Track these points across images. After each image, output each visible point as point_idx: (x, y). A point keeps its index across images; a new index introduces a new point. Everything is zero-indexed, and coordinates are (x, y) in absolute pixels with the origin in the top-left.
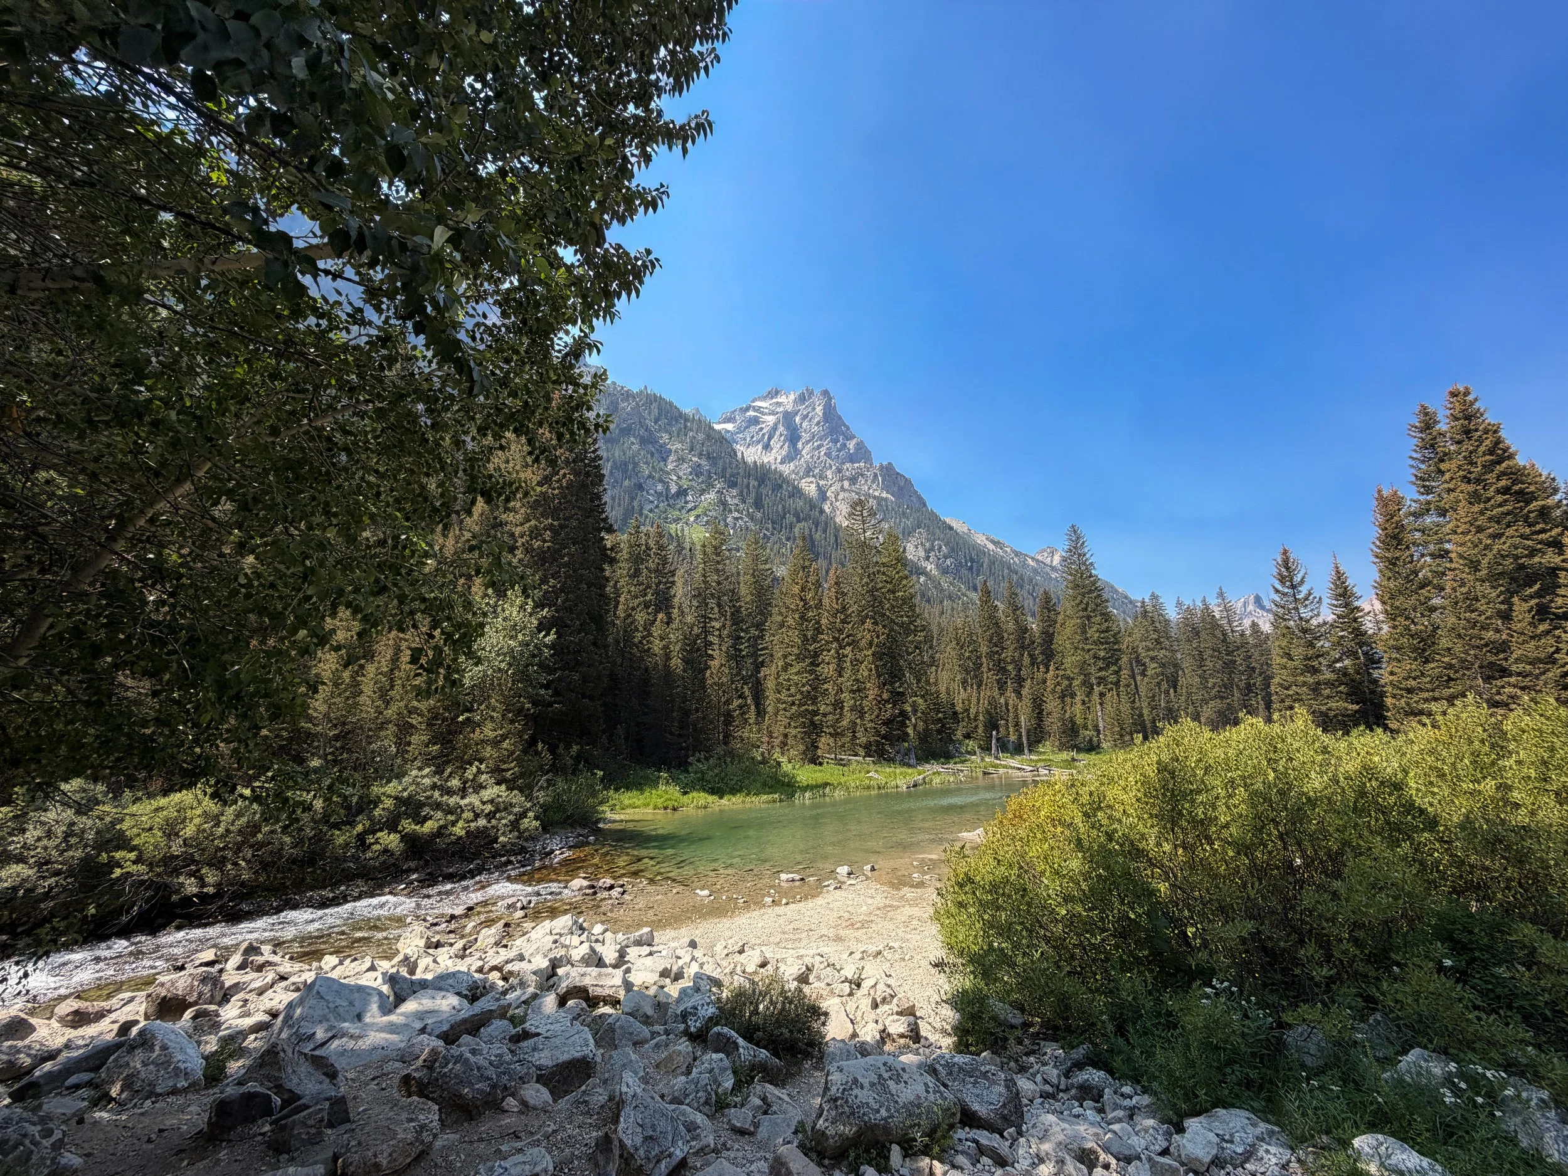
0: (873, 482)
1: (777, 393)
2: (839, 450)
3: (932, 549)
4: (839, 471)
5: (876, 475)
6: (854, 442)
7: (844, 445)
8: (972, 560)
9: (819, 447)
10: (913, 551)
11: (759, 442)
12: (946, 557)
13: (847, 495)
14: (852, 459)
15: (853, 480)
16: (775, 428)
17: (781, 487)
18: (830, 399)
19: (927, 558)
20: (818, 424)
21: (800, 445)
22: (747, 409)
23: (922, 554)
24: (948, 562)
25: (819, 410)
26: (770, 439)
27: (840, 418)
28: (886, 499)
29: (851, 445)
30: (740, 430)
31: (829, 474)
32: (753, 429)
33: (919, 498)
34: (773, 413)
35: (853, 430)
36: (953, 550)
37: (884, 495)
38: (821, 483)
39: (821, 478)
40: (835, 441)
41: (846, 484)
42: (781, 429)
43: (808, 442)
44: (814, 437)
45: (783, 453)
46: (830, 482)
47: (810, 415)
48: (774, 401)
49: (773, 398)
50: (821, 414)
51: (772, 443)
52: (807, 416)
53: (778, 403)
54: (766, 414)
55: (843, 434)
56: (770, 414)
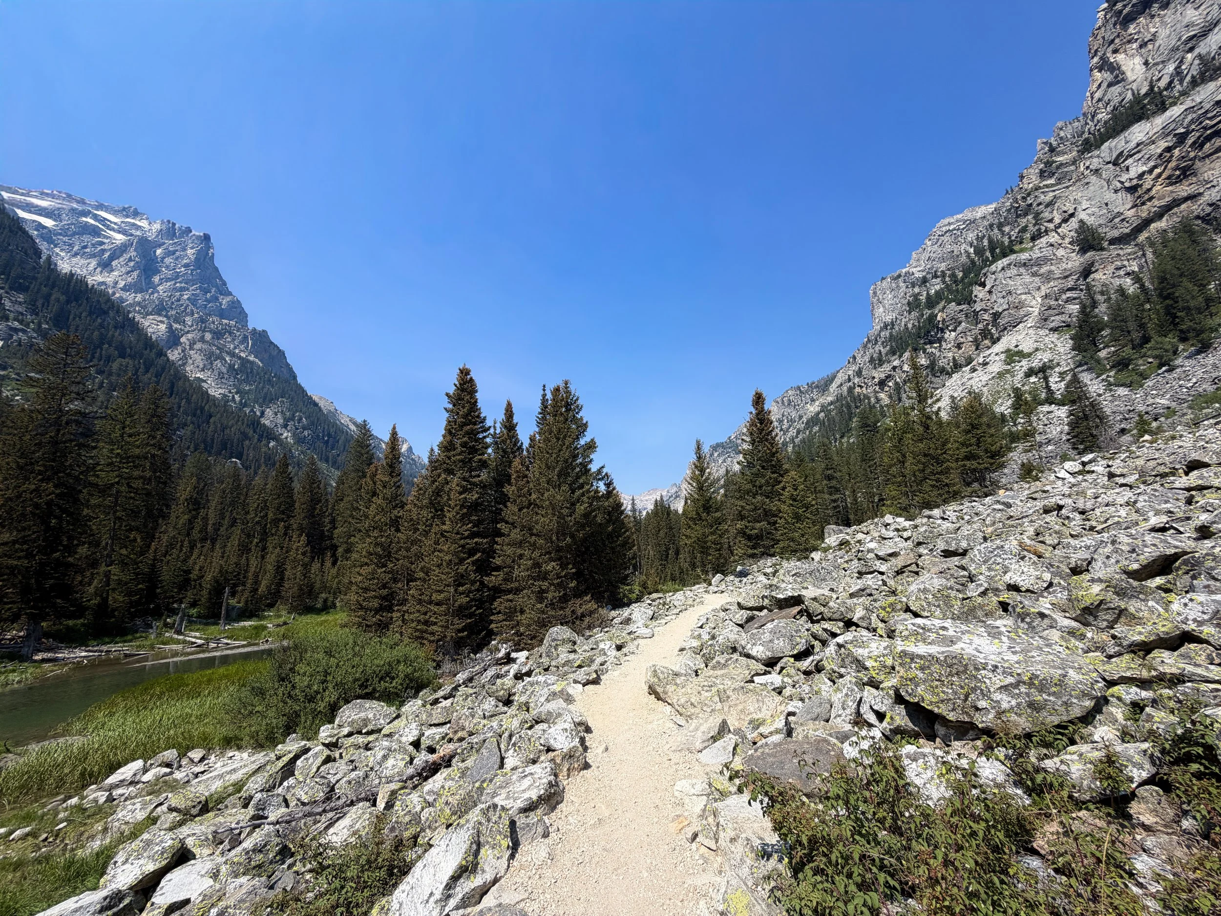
0: (242, 342)
1: (136, 214)
3: (292, 418)
4: (202, 321)
5: (245, 338)
6: (229, 298)
7: (215, 298)
8: (329, 435)
9: (182, 289)
10: (270, 418)
11: (93, 256)
12: (304, 428)
13: (205, 346)
14: (222, 314)
15: (218, 334)
16: (123, 249)
17: (105, 313)
18: (209, 247)
19: (285, 426)
20: (186, 266)
21: (156, 279)
22: (86, 214)
23: (280, 421)
24: (306, 433)
25: (191, 253)
26: (112, 258)
27: (217, 270)
28: (252, 363)
29: (225, 301)
30: (64, 232)
31: (189, 320)
32: (86, 238)
33: (290, 370)
34: (124, 232)
35: (231, 287)
36: (313, 423)
37: (252, 358)
38: (175, 326)
39: (177, 321)
40: (207, 291)
41: (208, 336)
42: (132, 253)
43: (168, 280)
44: (177, 277)
45: (129, 279)
46: (187, 329)
47: (178, 254)
48: (128, 220)
49: (127, 216)
50: (193, 258)
51: (114, 263)
52: (174, 253)
53: (134, 224)
54: (113, 230)
55: (217, 286)
56: (119, 232)
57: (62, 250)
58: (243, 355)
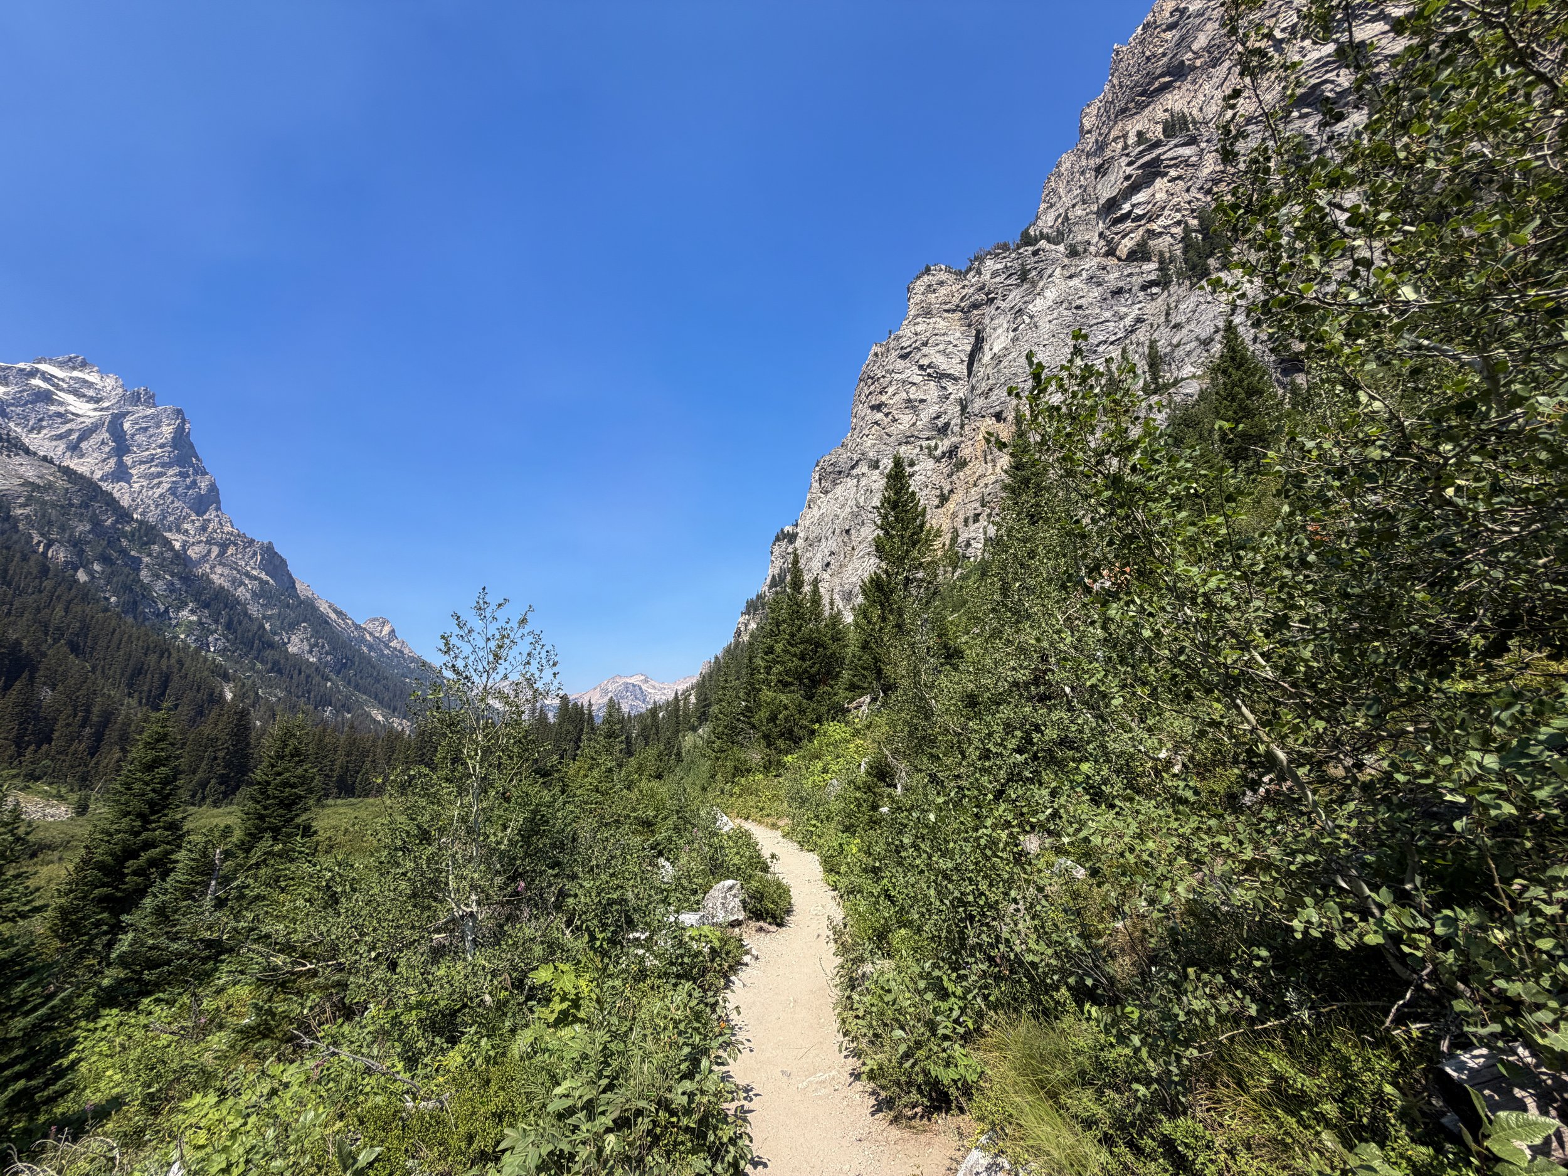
0: (251, 558)
1: (84, 365)
2: (188, 488)
5: (255, 554)
6: (206, 481)
7: (194, 483)
9: (160, 476)
10: (297, 644)
11: (59, 437)
15: (224, 547)
18: (184, 421)
20: (162, 446)
21: (129, 461)
22: (33, 373)
25: (167, 430)
26: (81, 439)
27: (192, 446)
28: (267, 583)
29: (203, 484)
30: (17, 401)
32: (42, 408)
35: (206, 464)
36: (334, 648)
37: (263, 576)
40: (187, 476)
42: (104, 435)
43: (142, 463)
44: (152, 460)
45: (107, 469)
46: (191, 540)
47: (151, 431)
48: (76, 374)
49: (74, 368)
50: (170, 437)
51: (84, 445)
52: (146, 429)
53: (85, 381)
54: (62, 390)
55: (193, 465)
56: (70, 392)
57: (17, 425)
58: (255, 573)
